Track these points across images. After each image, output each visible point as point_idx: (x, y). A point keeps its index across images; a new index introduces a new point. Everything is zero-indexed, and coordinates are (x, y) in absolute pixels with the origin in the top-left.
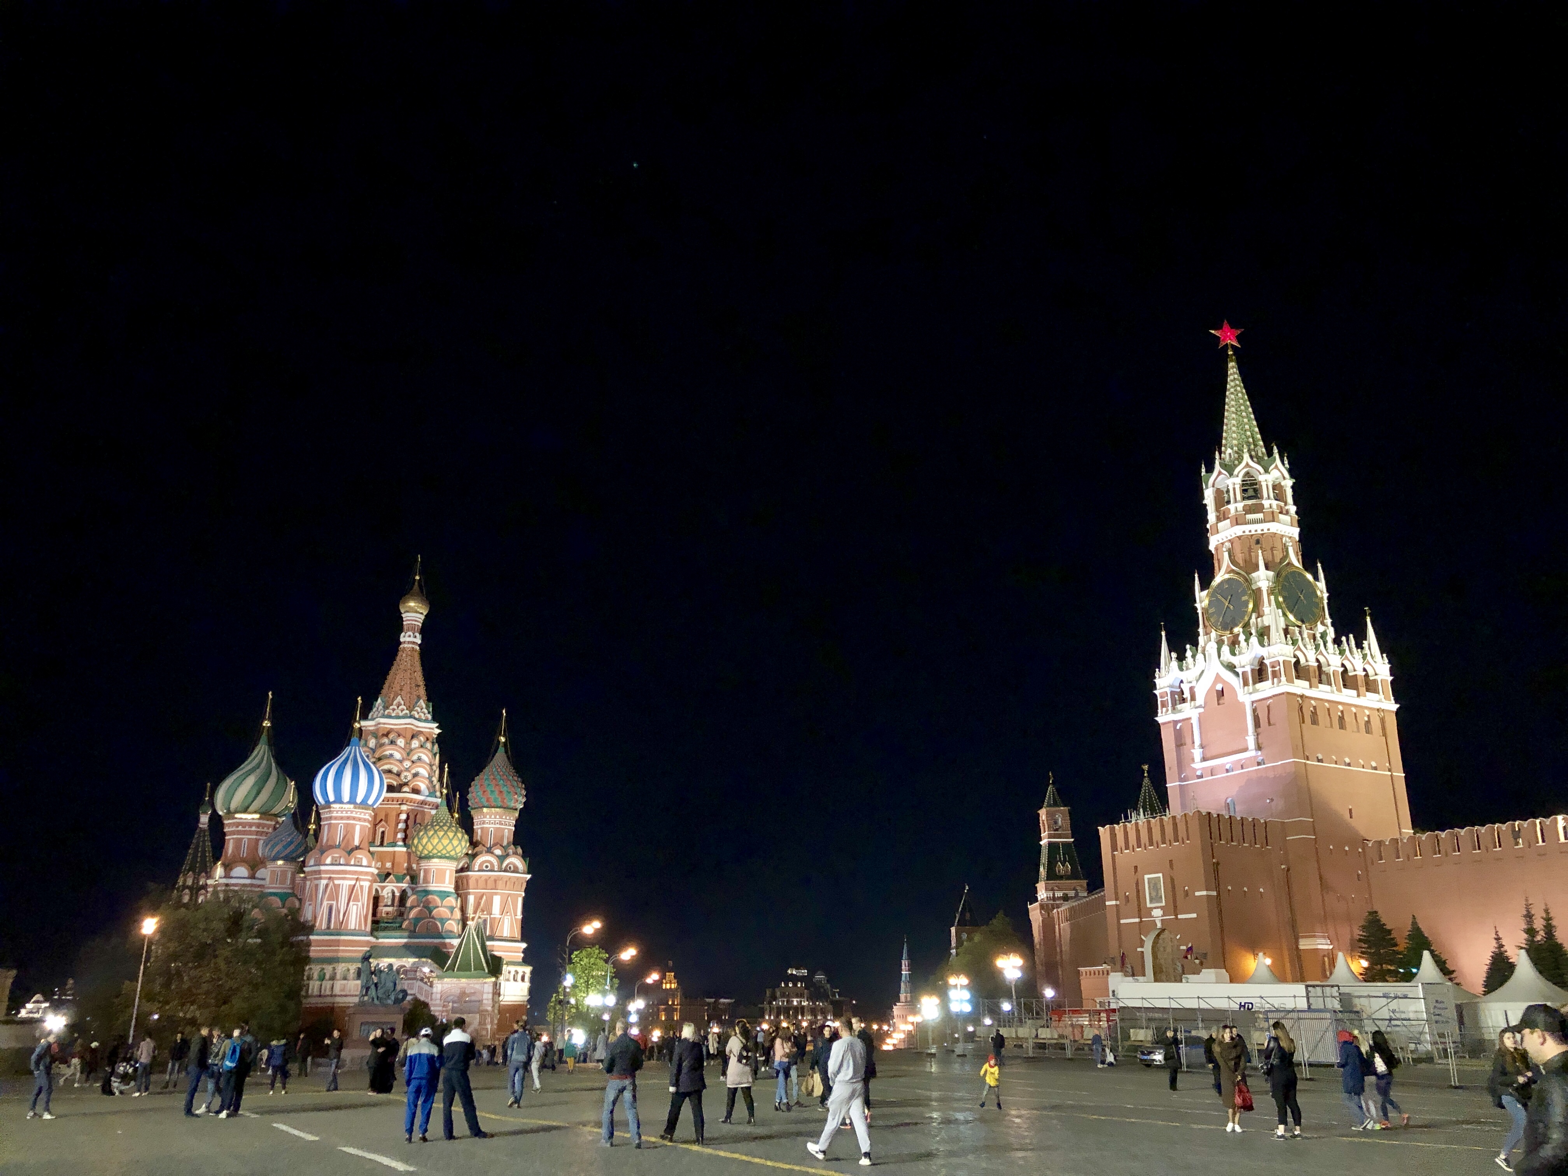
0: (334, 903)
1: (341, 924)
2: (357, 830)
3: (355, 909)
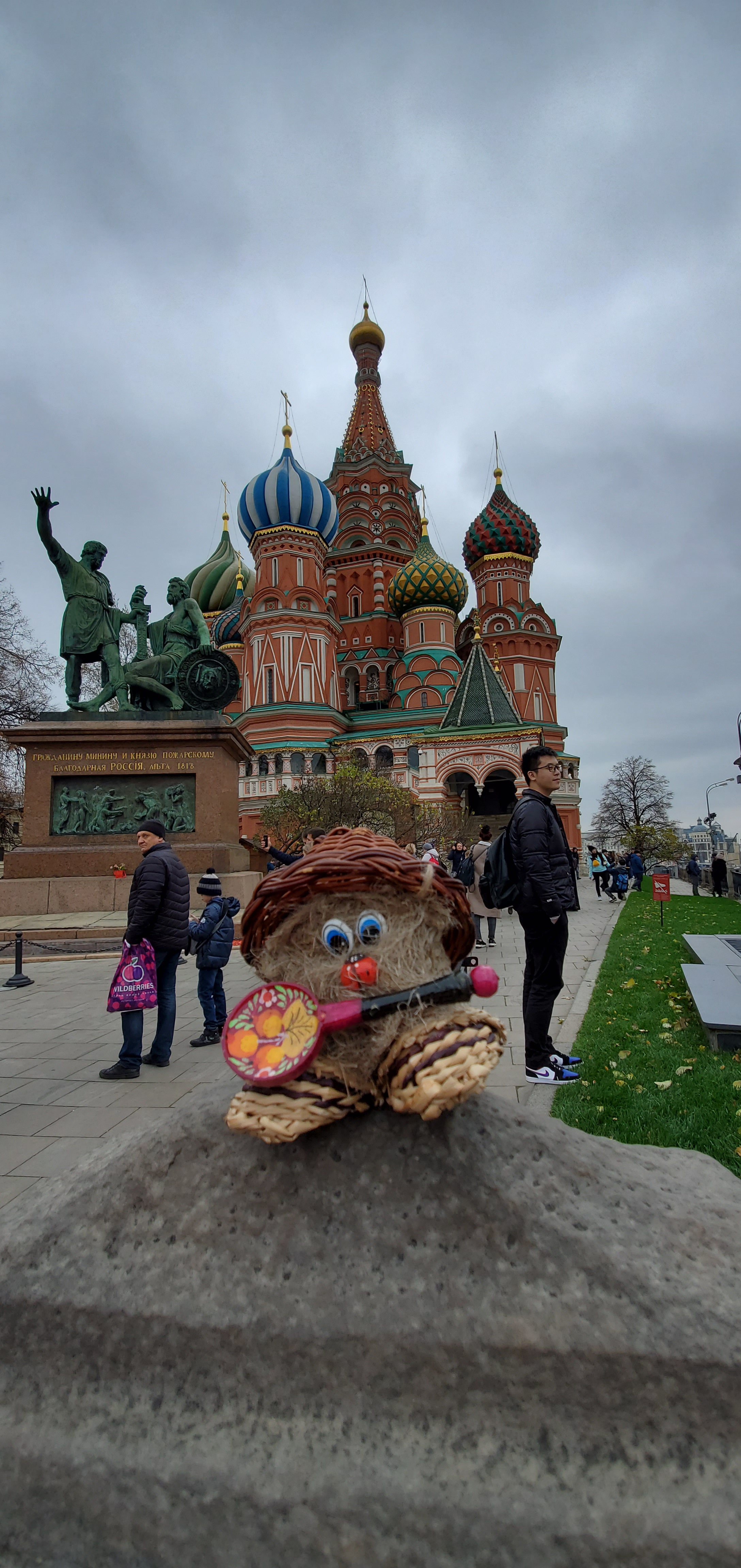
0: (275, 664)
1: (287, 694)
2: (300, 565)
3: (306, 673)
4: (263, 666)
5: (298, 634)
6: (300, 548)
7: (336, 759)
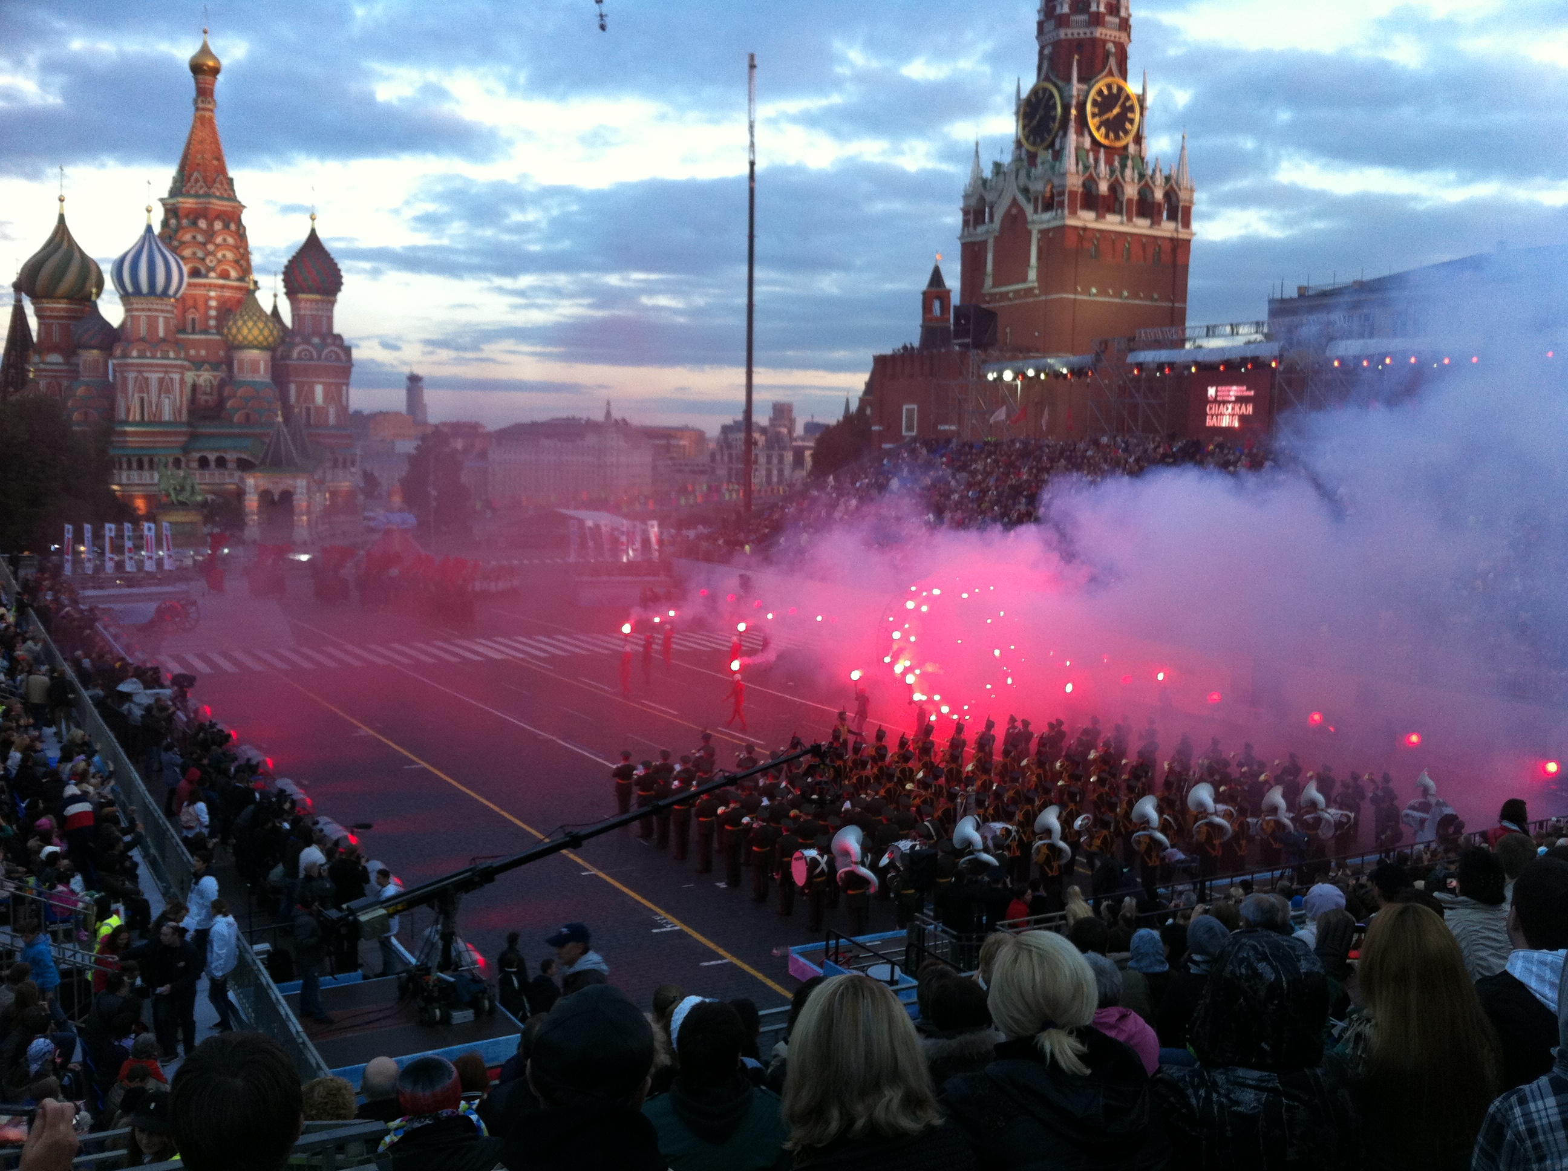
0: (146, 394)
1: (155, 416)
2: (161, 321)
3: (167, 401)
4: (136, 395)
5: (162, 375)
6: (162, 311)
7: (188, 461)
